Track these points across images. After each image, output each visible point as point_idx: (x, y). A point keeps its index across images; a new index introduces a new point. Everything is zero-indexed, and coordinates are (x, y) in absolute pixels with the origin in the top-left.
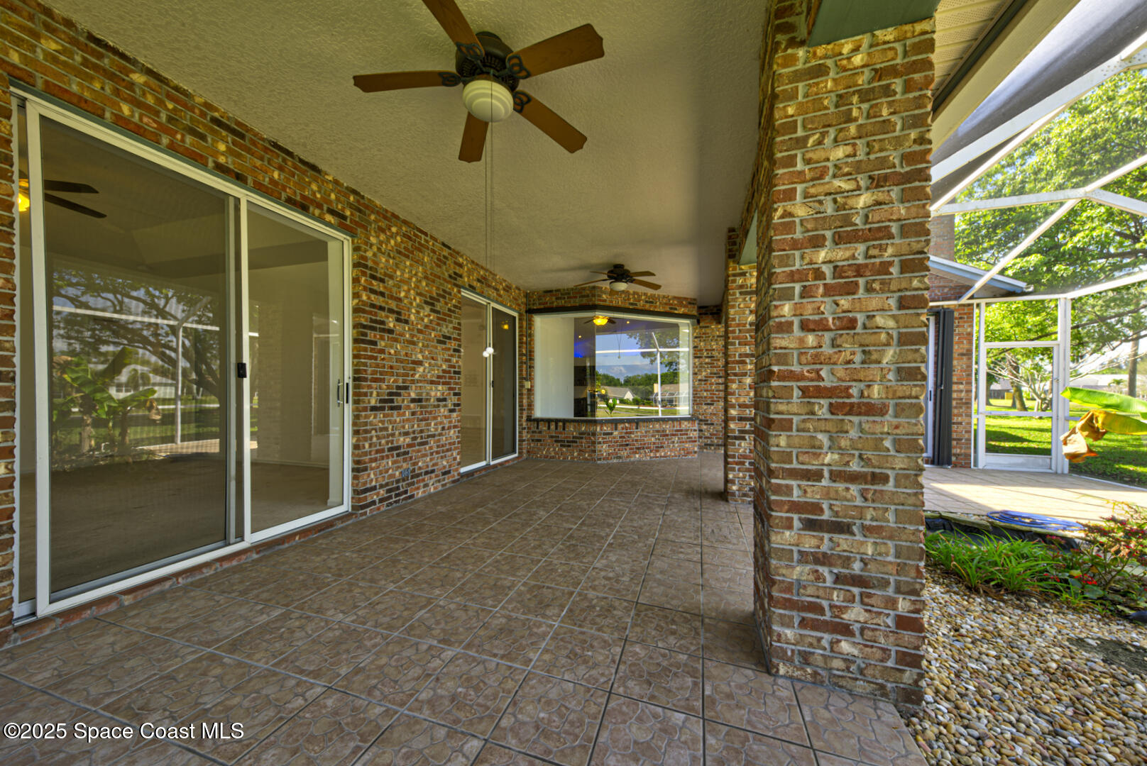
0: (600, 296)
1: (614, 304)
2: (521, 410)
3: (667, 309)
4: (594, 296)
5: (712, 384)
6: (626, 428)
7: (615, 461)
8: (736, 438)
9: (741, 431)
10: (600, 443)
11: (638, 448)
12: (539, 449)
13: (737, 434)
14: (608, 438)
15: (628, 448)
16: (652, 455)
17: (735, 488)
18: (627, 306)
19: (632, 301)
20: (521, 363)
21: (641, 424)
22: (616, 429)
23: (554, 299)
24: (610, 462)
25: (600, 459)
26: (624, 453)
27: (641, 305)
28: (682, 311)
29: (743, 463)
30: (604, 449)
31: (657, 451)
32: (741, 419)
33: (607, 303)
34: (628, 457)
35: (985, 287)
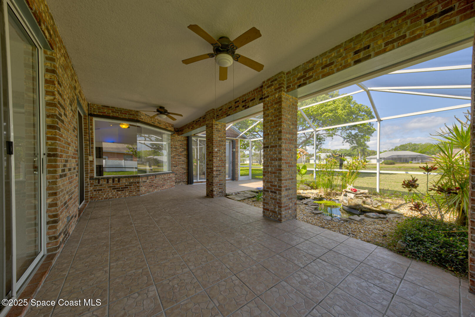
0: (140, 116)
1: (146, 121)
2: (87, 173)
3: (165, 127)
4: (137, 115)
5: (176, 159)
6: (152, 178)
7: (148, 194)
8: (215, 177)
9: (217, 175)
10: (141, 186)
11: (156, 187)
12: (100, 195)
13: (216, 176)
14: (145, 184)
15: (152, 187)
16: (161, 189)
17: (215, 193)
18: (151, 123)
19: (153, 121)
20: (86, 145)
21: (157, 176)
22: (148, 179)
23: (110, 111)
24: (146, 194)
25: (141, 194)
26: (151, 190)
27: (156, 124)
28: (169, 129)
29: (217, 185)
30: (143, 189)
31: (163, 187)
32: (217, 171)
33: (143, 120)
34: (153, 191)
35: (241, 136)
